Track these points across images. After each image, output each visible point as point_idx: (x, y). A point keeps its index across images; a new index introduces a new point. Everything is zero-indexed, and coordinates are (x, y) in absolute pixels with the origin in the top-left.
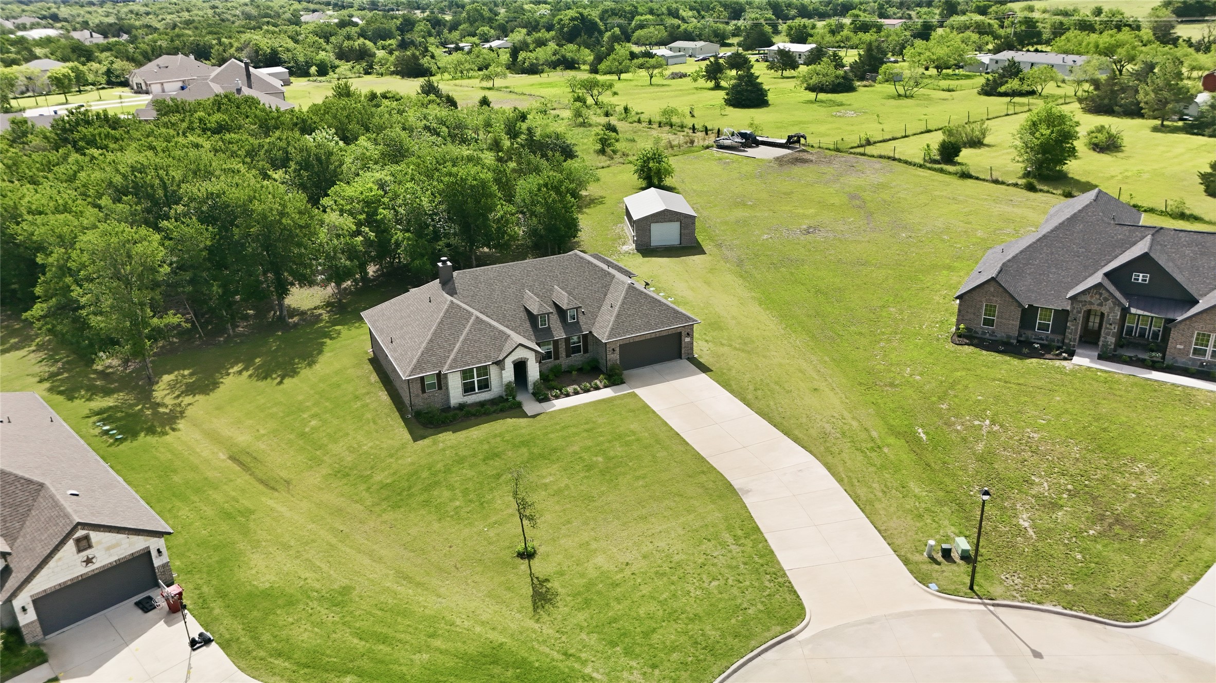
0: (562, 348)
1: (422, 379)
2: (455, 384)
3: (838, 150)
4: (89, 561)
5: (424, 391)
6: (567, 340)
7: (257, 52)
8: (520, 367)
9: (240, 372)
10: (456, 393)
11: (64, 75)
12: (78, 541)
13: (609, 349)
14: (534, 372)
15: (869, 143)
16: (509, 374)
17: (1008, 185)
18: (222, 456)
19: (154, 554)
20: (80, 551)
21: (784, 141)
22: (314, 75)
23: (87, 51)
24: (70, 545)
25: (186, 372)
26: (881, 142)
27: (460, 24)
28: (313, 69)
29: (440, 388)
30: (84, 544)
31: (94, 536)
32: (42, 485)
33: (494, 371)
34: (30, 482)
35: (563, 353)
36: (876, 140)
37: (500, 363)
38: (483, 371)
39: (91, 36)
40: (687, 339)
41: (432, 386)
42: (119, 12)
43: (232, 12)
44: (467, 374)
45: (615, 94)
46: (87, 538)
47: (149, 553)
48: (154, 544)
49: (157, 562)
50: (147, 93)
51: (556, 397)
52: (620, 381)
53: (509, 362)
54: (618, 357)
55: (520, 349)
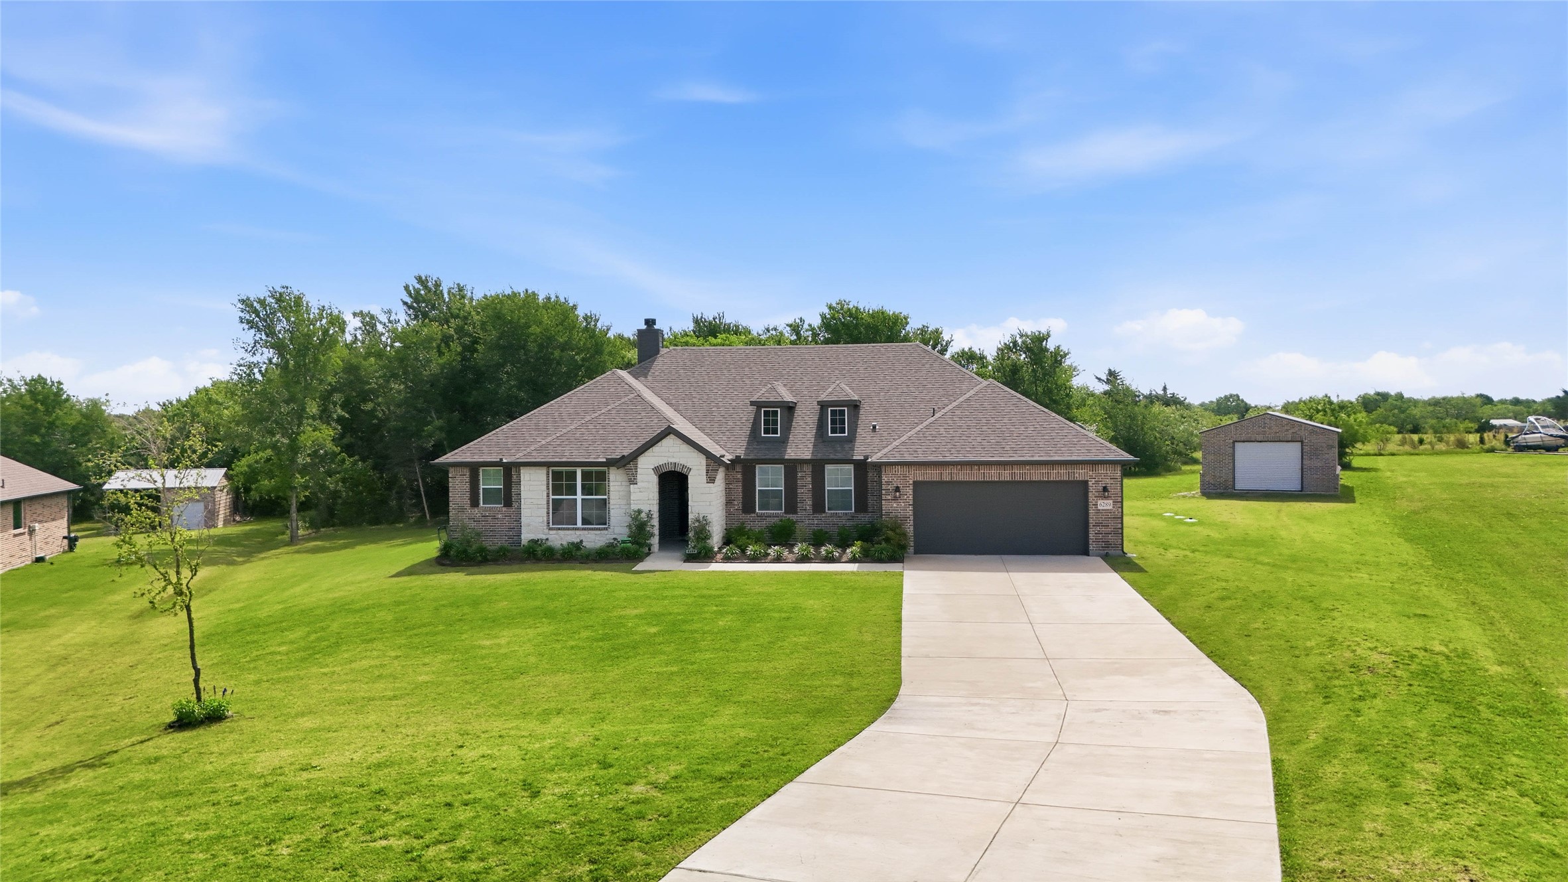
5: (474, 502)
8: (673, 483)
14: (705, 499)
16: (647, 495)
29: (506, 504)
33: (616, 479)
35: (806, 502)
37: (627, 462)
38: (598, 481)
40: (1105, 505)
41: (492, 496)
44: (563, 480)
51: (727, 559)
52: (896, 557)
53: (647, 465)
54: (910, 511)
55: (670, 442)
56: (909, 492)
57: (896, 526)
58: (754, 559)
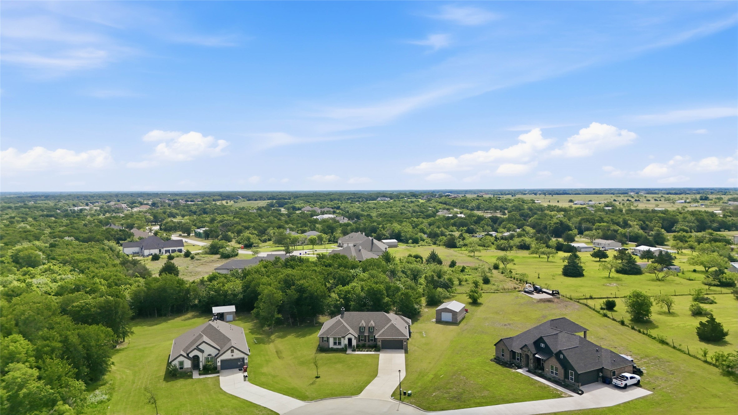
0: (367, 338)
1: (323, 337)
2: (331, 341)
3: (571, 299)
4: (232, 356)
5: (323, 342)
6: (369, 336)
7: (393, 231)
8: (350, 340)
9: (293, 335)
10: (331, 345)
11: (314, 239)
12: (232, 350)
13: (378, 341)
14: (354, 343)
15: (591, 298)
16: (346, 342)
17: (617, 321)
18: (275, 351)
19: (245, 359)
20: (231, 353)
21: (551, 292)
22: (410, 244)
23: (332, 227)
24: (230, 351)
25: (281, 333)
26: (597, 298)
27: (504, 222)
28: (410, 241)
29: (327, 342)
30: (232, 351)
31: (235, 350)
32: (230, 340)
33: (342, 339)
34: (228, 338)
35: (367, 340)
36: (595, 297)
37: (344, 337)
38: (340, 339)
39: (344, 219)
40: (405, 343)
41: (325, 341)
42: (364, 206)
43: (408, 209)
44: (335, 339)
45: (515, 264)
46: (233, 350)
47: (244, 358)
48: (246, 357)
49: (246, 361)
50: (342, 247)
51: (357, 351)
52: (379, 351)
53: (347, 338)
54: (381, 344)
55: (350, 334)
56: (381, 341)
57: (379, 346)
58: (361, 351)
